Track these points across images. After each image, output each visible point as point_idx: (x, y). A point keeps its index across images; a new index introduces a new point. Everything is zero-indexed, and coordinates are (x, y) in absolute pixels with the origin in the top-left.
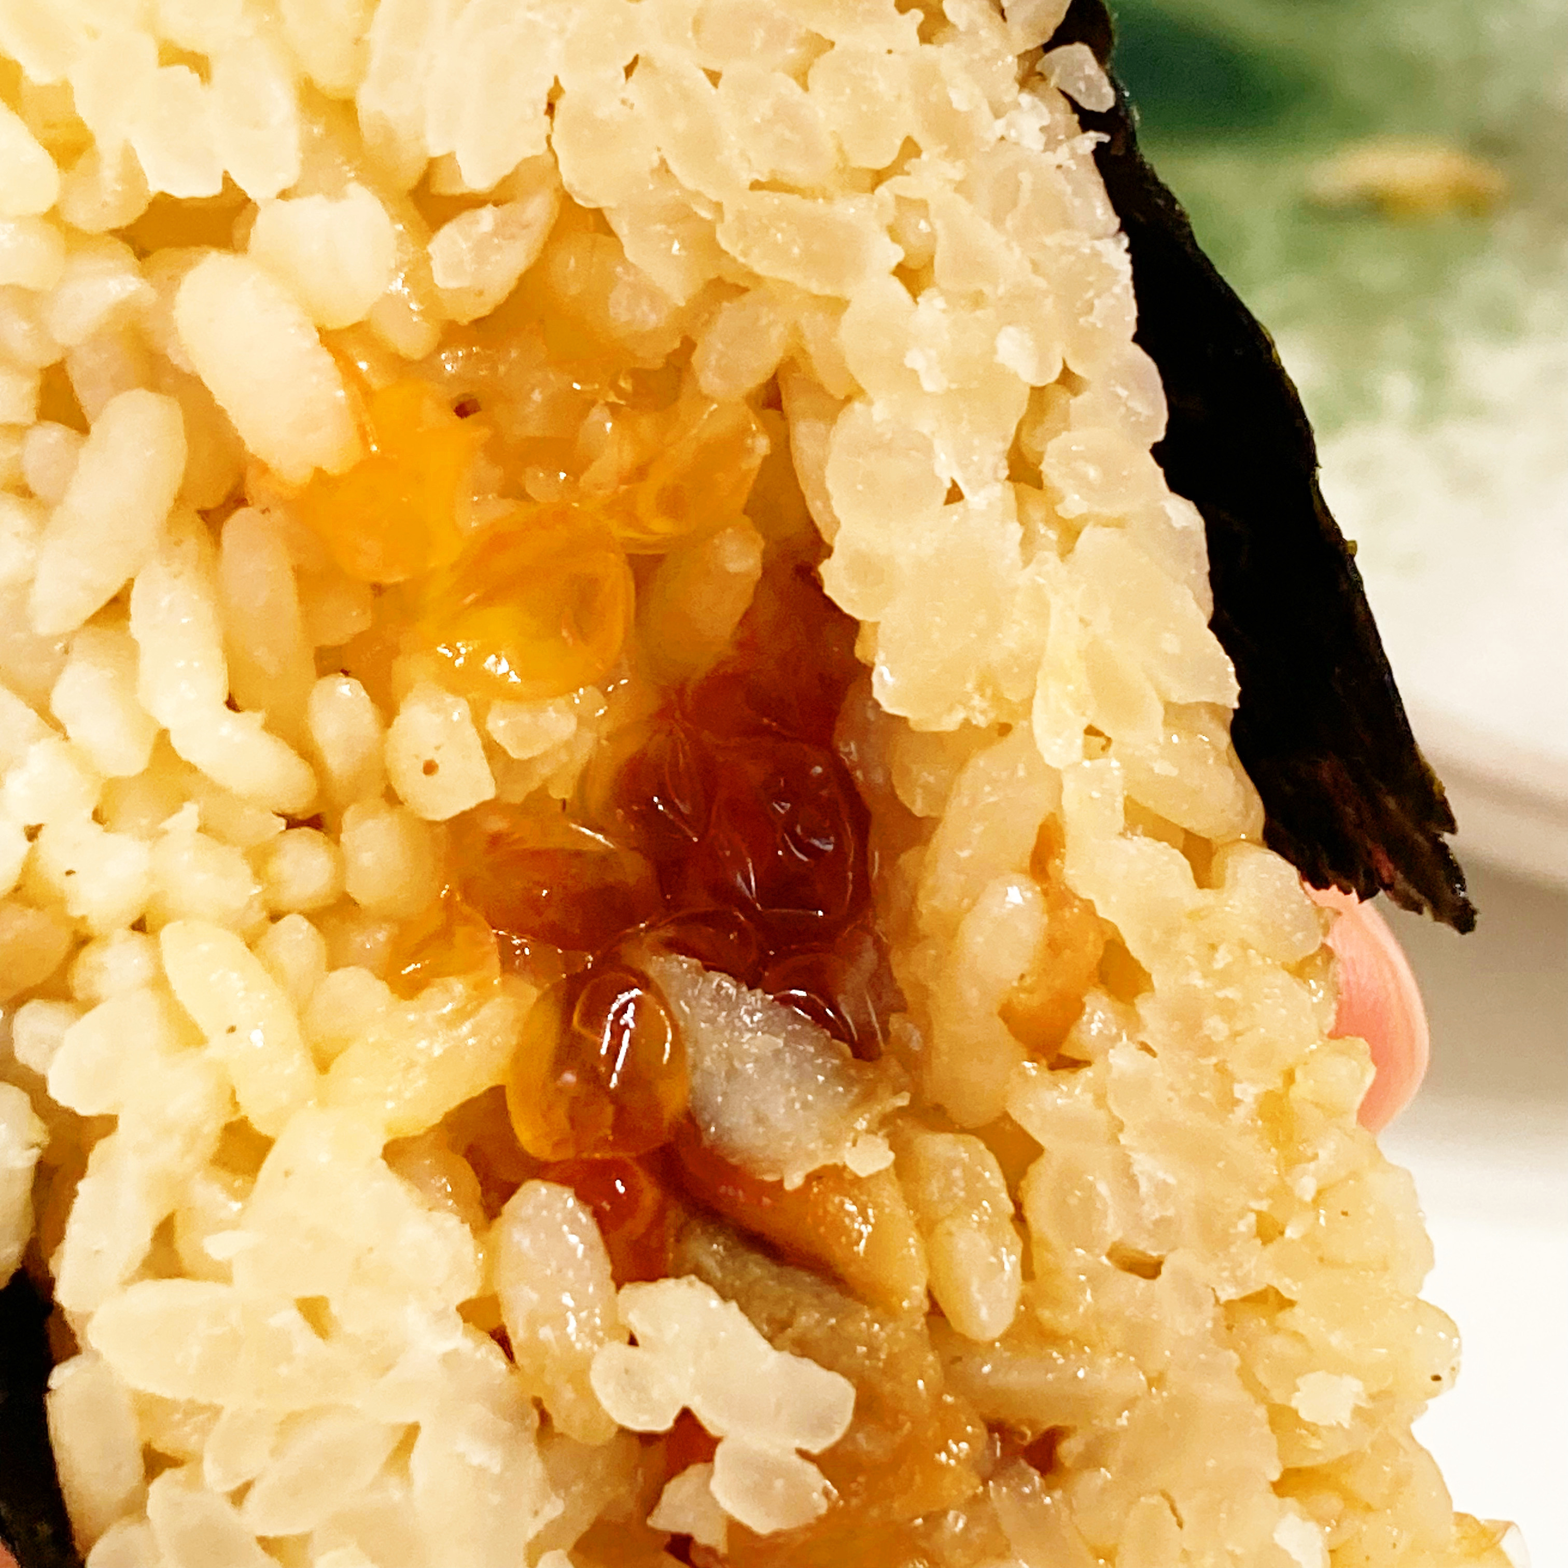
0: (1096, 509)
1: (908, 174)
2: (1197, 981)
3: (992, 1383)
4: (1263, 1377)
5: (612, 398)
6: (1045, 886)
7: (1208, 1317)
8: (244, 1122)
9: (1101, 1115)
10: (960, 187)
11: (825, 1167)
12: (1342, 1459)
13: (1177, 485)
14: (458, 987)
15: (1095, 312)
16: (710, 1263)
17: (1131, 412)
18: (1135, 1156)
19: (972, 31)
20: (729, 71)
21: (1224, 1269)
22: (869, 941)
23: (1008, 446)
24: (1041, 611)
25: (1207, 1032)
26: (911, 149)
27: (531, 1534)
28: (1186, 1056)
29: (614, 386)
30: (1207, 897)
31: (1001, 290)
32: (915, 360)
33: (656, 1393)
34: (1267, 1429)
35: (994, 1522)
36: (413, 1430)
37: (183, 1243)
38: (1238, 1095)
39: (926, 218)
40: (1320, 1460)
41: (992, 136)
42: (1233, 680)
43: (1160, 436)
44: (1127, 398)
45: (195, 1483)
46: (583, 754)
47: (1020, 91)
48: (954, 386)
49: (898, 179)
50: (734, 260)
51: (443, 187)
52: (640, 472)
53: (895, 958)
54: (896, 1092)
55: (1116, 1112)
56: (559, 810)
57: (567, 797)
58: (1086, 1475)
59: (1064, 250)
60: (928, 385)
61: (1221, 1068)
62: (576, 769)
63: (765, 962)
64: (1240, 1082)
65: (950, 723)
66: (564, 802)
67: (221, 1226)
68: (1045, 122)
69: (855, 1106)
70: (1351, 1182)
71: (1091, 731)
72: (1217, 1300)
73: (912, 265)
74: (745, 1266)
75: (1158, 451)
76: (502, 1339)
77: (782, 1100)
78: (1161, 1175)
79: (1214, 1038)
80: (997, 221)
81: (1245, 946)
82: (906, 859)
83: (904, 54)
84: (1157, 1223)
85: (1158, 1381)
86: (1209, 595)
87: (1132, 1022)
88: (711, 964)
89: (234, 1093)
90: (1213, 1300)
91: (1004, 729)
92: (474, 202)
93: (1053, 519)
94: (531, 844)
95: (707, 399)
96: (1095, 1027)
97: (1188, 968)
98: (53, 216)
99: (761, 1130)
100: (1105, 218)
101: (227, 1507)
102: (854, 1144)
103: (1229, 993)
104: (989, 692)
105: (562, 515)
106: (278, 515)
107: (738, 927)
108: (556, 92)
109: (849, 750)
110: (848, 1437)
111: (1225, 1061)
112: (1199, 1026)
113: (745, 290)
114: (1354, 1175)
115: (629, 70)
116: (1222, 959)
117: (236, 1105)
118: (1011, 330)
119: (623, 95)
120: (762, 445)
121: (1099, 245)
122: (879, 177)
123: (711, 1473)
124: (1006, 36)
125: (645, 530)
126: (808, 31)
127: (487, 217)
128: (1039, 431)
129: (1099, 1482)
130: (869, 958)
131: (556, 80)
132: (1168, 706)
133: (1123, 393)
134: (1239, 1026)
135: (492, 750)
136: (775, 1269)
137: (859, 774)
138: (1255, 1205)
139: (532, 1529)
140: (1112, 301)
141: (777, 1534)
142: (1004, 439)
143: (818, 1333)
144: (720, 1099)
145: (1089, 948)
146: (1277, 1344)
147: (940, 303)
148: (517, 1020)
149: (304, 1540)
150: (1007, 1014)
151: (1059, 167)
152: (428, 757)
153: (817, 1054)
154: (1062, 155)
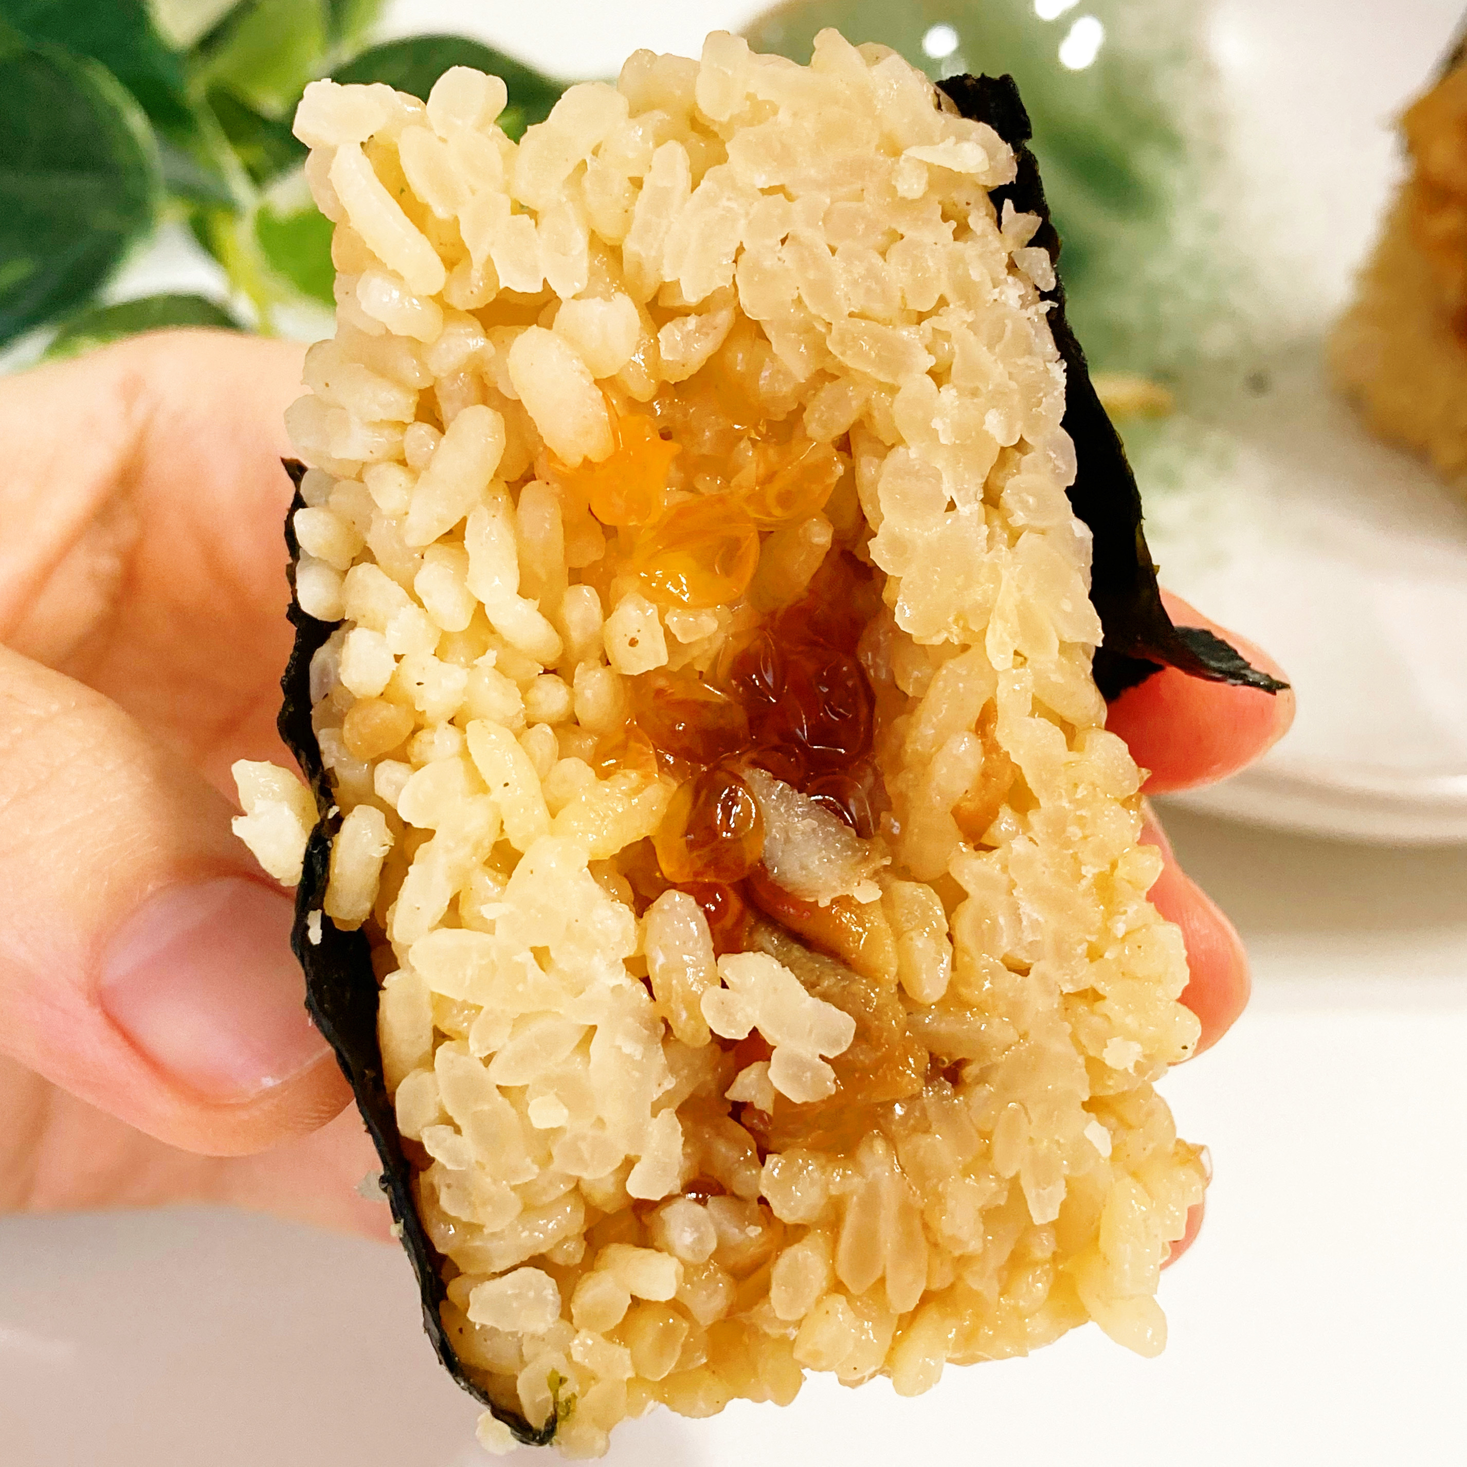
0: (1032, 523)
1: (941, 315)
2: (1065, 804)
3: (929, 1029)
4: (1084, 1040)
5: (753, 435)
6: (984, 740)
7: (1056, 1002)
8: (507, 842)
9: (1004, 878)
10: (972, 326)
11: (842, 896)
12: (1123, 1093)
13: (1079, 512)
14: (634, 775)
15: (1043, 405)
16: (770, 948)
17: (1056, 467)
18: (1022, 903)
19: (984, 235)
20: (840, 246)
21: (1067, 974)
22: (869, 771)
23: (984, 481)
24: (996, 578)
25: (1069, 835)
26: (943, 302)
27: (655, 1097)
28: (1055, 848)
29: (756, 427)
30: (1073, 756)
31: (990, 387)
32: (937, 424)
33: (739, 1016)
34: (1084, 1070)
35: (923, 1110)
36: (594, 1028)
37: (464, 911)
38: (1084, 872)
39: (948, 341)
40: (1112, 1092)
41: (991, 298)
42: (1100, 631)
43: (1072, 483)
44: (1055, 458)
45: (464, 1051)
46: (718, 643)
47: (1009, 274)
48: (957, 442)
49: (935, 318)
50: (835, 357)
51: (667, 302)
52: (769, 478)
53: (887, 778)
54: (884, 856)
55: (1013, 876)
56: (697, 677)
57: (704, 671)
58: (978, 1088)
59: (1029, 367)
60: (943, 440)
61: (1074, 857)
62: (712, 653)
63: (808, 778)
64: (1085, 865)
65: (937, 640)
66: (701, 672)
67: (487, 900)
68: (1022, 293)
69: (859, 863)
70: (1144, 930)
71: (1016, 653)
72: (1062, 992)
73: (938, 370)
74: (789, 951)
75: (1069, 491)
76: (647, 981)
77: (817, 857)
78: (1035, 915)
79: (1072, 839)
80: (991, 347)
81: (1094, 785)
82: (899, 721)
83: (944, 246)
84: (1031, 943)
85: (1024, 1036)
86: (1090, 579)
87: (1026, 826)
88: (777, 776)
89: (502, 823)
90: (1059, 992)
91: (965, 648)
92: (685, 312)
93: (1006, 526)
94: (679, 696)
95: (811, 440)
96: (1004, 826)
97: (1060, 796)
98: (439, 299)
99: (804, 872)
100: (1052, 350)
101: (481, 1066)
102: (859, 884)
103: (1083, 812)
104: (961, 623)
105: (721, 500)
106: (556, 487)
107: (795, 755)
108: (740, 250)
109: (867, 659)
110: (850, 1050)
111: (1076, 853)
112: (1064, 831)
113: (837, 378)
114: (1146, 926)
115: (783, 241)
116: (1081, 793)
117: (502, 830)
118: (993, 411)
119: (780, 255)
120: (840, 469)
121: (1049, 365)
122: (921, 317)
123: (769, 1067)
124: (1002, 241)
125: (769, 514)
126: (890, 228)
127: (692, 322)
128: (1001, 475)
129: (985, 1093)
130: (869, 780)
131: (741, 243)
132: (1062, 643)
133: (1053, 456)
134: (1088, 832)
135: (669, 636)
136: (808, 954)
137: (872, 672)
138: (1088, 938)
139: (656, 1094)
140: (1052, 400)
141: (805, 1104)
142: (983, 476)
143: (836, 990)
144: (780, 854)
145: (1006, 778)
146: (1096, 1021)
147: (954, 392)
148: (665, 799)
149: (523, 1089)
150: (956, 812)
151: (1029, 319)
152: (633, 635)
153: (837, 833)
154: (1030, 312)
